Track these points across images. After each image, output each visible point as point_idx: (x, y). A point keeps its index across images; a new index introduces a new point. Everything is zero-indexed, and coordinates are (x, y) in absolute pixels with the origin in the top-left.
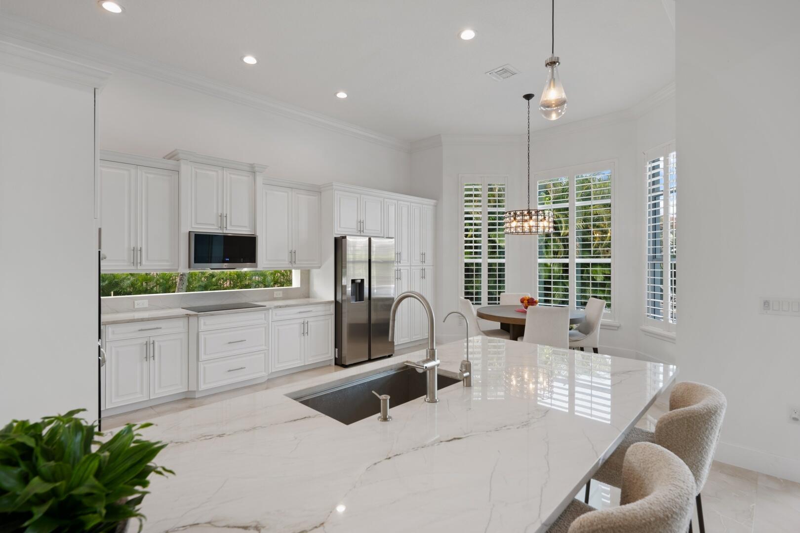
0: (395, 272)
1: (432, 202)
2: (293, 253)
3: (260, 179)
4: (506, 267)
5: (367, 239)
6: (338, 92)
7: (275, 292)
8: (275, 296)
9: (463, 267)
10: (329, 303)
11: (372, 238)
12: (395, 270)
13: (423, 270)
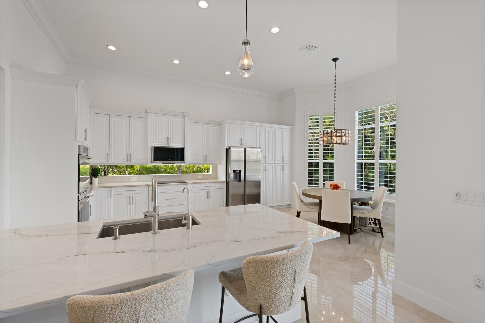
0: (264, 167)
1: (289, 127)
2: (205, 157)
3: (187, 120)
4: (335, 165)
5: (244, 149)
6: (226, 72)
7: (198, 176)
8: (198, 178)
9: (308, 165)
10: (222, 182)
11: (246, 149)
12: (264, 166)
13: (283, 166)
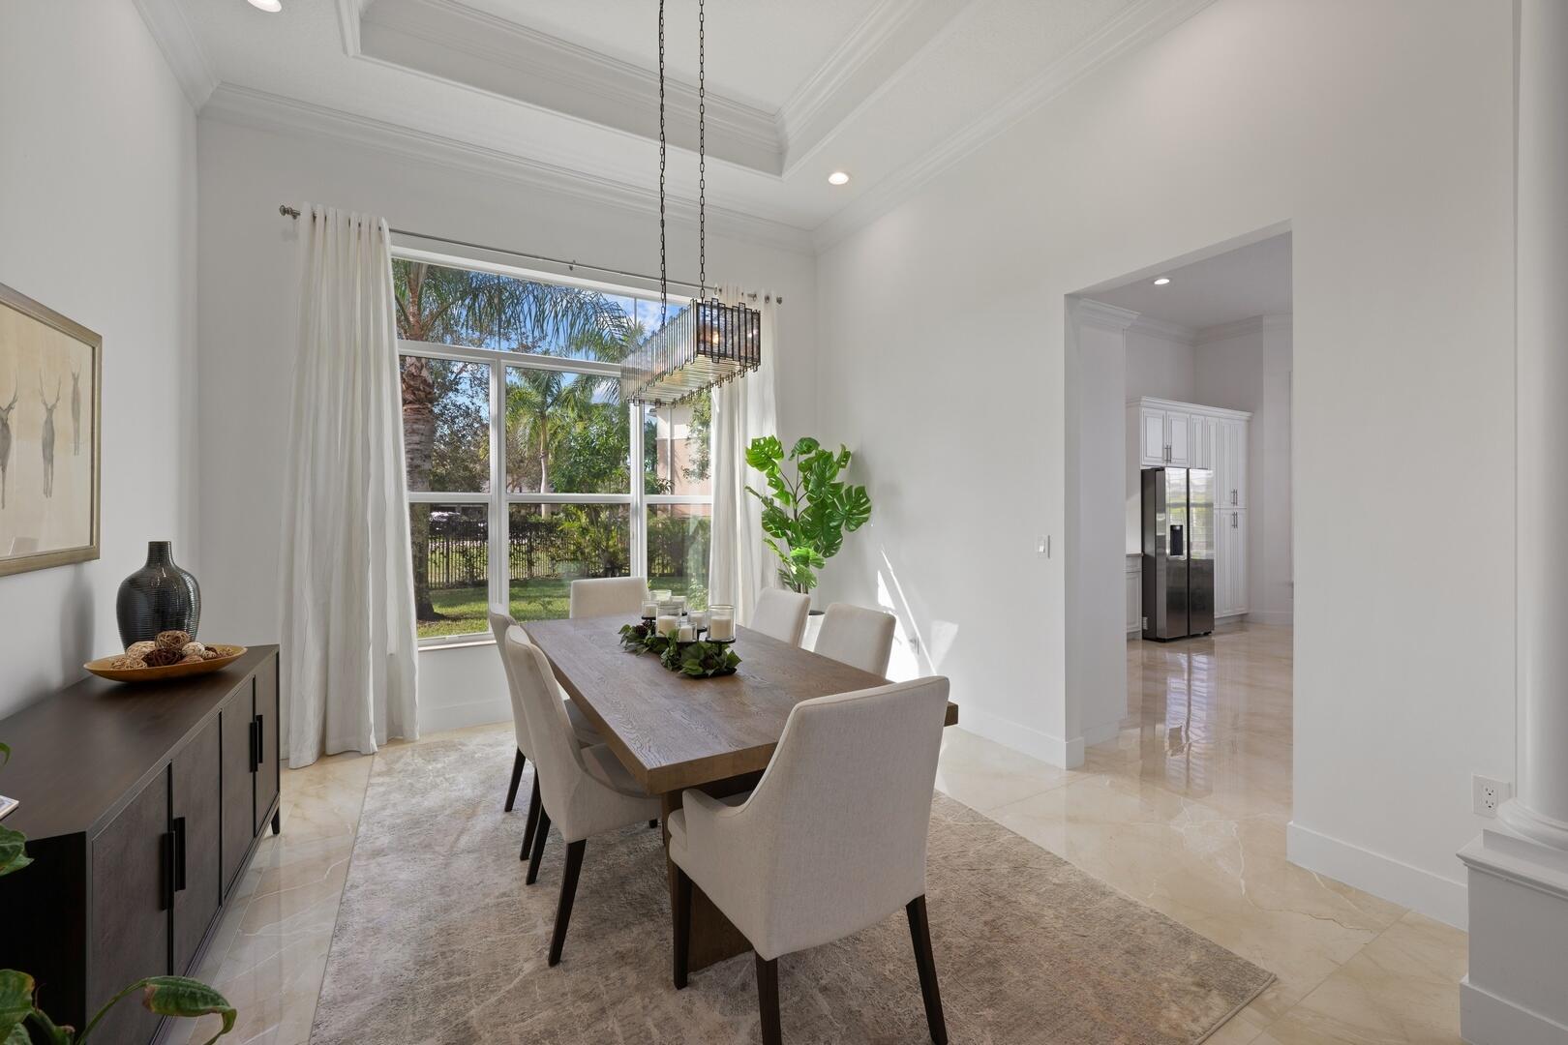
1: (1245, 415)
5: (1186, 471)
10: (1133, 556)
11: (1190, 470)
13: (1235, 515)
